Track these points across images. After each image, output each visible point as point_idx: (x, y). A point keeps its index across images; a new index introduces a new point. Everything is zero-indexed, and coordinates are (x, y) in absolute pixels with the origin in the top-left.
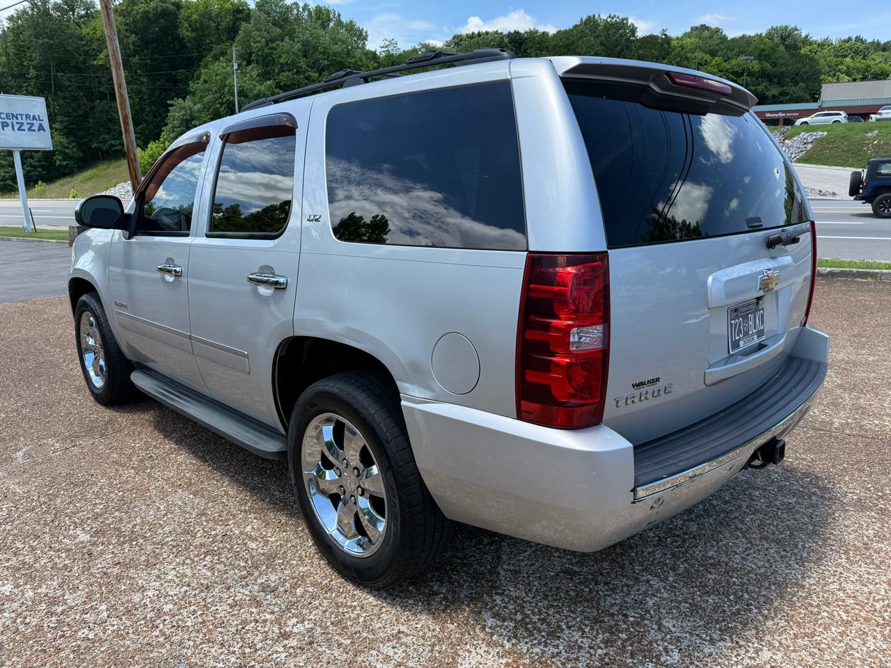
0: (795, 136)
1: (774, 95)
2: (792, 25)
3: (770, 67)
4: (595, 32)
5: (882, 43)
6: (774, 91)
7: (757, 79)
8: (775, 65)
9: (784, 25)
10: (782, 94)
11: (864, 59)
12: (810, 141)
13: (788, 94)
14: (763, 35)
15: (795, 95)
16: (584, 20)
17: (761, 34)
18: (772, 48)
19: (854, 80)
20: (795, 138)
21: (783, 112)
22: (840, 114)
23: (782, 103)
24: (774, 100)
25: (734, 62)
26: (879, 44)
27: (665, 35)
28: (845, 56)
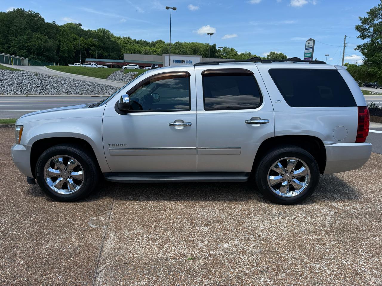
0: (127, 73)
1: (106, 56)
2: (107, 29)
3: (103, 44)
4: (23, 17)
5: (137, 41)
6: (105, 54)
7: (98, 48)
8: (104, 44)
9: (104, 28)
10: (109, 55)
11: (133, 45)
12: (133, 75)
13: (111, 56)
14: (97, 31)
15: (113, 56)
16: (15, 9)
17: (96, 30)
18: (102, 37)
19: (132, 53)
20: (128, 74)
21: (112, 62)
22: (137, 66)
23: (109, 59)
24: (106, 58)
25: (88, 40)
26: (136, 41)
27: (55, 24)
28: (127, 44)
